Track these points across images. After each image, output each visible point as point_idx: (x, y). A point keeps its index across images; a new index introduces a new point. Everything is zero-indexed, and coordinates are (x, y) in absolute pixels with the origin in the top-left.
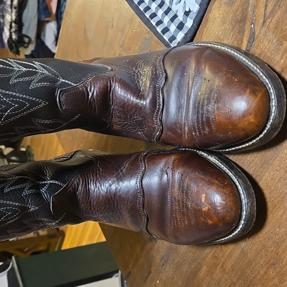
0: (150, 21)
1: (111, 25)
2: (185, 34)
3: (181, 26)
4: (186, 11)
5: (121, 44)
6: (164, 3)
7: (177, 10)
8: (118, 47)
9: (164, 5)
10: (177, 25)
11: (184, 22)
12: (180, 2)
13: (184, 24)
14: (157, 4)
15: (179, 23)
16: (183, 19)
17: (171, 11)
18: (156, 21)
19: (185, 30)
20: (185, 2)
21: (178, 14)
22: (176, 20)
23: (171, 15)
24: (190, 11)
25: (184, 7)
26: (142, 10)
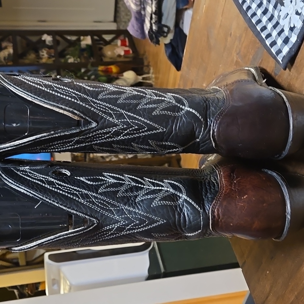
0: (261, 34)
1: (230, 33)
2: (290, 49)
3: (286, 41)
4: (291, 26)
5: (238, 51)
6: (274, 16)
7: (284, 25)
8: (235, 54)
9: (273, 19)
10: (283, 40)
11: (289, 37)
12: (286, 18)
13: (289, 39)
14: (267, 18)
15: (285, 37)
16: (289, 34)
17: (279, 26)
18: (266, 35)
19: (290, 45)
20: (290, 18)
21: (284, 29)
22: (282, 35)
23: (278, 29)
24: (294, 27)
25: (290, 23)
26: (254, 23)
